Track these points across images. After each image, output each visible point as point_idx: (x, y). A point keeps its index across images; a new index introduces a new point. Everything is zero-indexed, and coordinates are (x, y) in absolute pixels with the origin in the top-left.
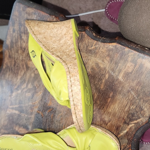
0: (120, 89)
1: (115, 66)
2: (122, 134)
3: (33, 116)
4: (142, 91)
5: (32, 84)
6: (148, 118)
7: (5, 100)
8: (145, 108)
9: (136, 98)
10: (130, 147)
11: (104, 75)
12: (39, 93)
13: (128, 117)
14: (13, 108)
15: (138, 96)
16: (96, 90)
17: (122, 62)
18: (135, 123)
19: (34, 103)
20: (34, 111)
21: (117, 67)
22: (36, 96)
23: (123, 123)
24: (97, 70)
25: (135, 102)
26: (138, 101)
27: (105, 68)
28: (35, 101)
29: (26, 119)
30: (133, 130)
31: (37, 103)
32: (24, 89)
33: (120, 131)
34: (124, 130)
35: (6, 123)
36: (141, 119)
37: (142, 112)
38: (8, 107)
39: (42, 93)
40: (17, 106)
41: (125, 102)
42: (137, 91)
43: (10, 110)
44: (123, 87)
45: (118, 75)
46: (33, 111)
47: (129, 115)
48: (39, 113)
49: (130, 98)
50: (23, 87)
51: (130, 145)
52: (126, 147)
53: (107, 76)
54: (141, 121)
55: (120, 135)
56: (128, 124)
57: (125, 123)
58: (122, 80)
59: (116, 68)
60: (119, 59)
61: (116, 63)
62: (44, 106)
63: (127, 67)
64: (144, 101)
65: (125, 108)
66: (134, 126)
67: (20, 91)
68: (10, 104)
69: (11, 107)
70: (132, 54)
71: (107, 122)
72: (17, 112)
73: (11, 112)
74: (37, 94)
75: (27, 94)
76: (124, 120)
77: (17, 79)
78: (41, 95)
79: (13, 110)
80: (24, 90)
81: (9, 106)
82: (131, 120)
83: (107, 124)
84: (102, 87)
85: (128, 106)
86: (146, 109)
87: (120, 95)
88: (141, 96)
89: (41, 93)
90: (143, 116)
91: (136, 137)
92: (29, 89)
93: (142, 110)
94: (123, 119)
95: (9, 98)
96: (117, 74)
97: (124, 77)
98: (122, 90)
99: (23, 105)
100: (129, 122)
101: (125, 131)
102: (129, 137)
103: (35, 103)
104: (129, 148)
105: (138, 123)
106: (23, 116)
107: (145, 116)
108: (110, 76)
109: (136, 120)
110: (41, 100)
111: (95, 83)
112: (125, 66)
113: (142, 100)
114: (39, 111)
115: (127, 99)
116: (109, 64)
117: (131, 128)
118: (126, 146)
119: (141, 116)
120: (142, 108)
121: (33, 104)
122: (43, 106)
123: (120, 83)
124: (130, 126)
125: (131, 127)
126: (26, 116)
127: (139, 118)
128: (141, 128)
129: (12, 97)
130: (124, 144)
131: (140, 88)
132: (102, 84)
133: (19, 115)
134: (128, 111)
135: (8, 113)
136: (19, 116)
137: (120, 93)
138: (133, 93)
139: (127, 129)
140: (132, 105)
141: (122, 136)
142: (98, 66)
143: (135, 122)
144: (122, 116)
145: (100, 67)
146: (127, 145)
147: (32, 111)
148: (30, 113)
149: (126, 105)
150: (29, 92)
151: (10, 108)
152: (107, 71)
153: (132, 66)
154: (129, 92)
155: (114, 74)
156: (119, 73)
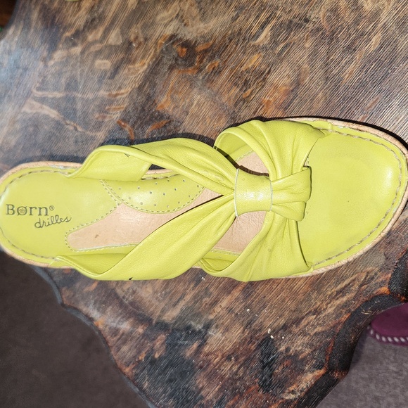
3: (100, 135)
5: (123, 33)
7: (26, 69)
10: (388, 281)
11: (366, 36)
12: (137, 65)
14: (43, 100)
16: (326, 83)
19: (114, 92)
20: (106, 120)
22: (126, 71)
27: (376, 14)
28: (120, 88)
29: (76, 142)
31: (123, 94)
32: (93, 43)
35: (13, 141)
38: (29, 95)
39: (146, 67)
40: (58, 95)
43: (34, 103)
46: (104, 117)
48: (121, 128)
50: (90, 37)
51: (390, 275)
52: (372, 278)
53: (376, 40)
62: (143, 110)
67: (77, 50)
68: (38, 85)
69: (40, 94)
72: (53, 114)
73: (35, 111)
74: (131, 66)
75: (98, 62)
77: (79, 8)
78: (141, 71)
79: (44, 106)
80: (93, 49)
81: (35, 91)
89: (145, 64)
92: (111, 46)
95: (41, 65)
99: (79, 95)
103: (117, 95)
104: (382, 282)
106: (71, 128)
108: (387, 41)
110: (140, 88)
111: (328, 58)
114: (124, 120)
117: (406, 221)
118: (376, 274)
121: (110, 95)
122: (140, 108)
126: (80, 129)
129: (51, 63)
130: (369, 269)
132: (352, 66)
133: (58, 123)
135: (25, 113)
136: (58, 125)
145: (359, 8)
146: (379, 274)
147: (100, 119)
148: (93, 123)
150: (108, 57)
151: (35, 99)
152: (380, 25)
155: (401, 39)
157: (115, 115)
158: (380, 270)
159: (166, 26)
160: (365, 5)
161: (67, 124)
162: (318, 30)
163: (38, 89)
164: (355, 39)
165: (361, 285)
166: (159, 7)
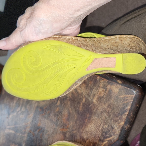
0: (95, 111)
1: (90, 92)
3: (26, 135)
4: (112, 112)
5: (25, 108)
6: (118, 136)
7: (4, 121)
8: (116, 127)
9: (108, 118)
11: (81, 99)
12: (30, 115)
13: (102, 135)
14: (9, 129)
15: (109, 116)
16: (76, 112)
17: (95, 88)
18: (108, 141)
19: (27, 123)
21: (92, 92)
22: (28, 117)
24: (76, 95)
25: (107, 122)
26: (109, 121)
27: (82, 93)
28: (28, 122)
29: (20, 138)
32: (18, 111)
35: (4, 141)
36: (113, 136)
37: (113, 130)
39: (33, 115)
40: (13, 126)
41: (99, 122)
42: (108, 112)
44: (97, 109)
45: (93, 99)
46: (26, 130)
48: (30, 132)
49: (103, 118)
50: (18, 110)
53: (84, 100)
54: (113, 138)
56: (103, 141)
57: (100, 140)
58: (96, 103)
60: (92, 85)
61: (91, 89)
64: (114, 120)
65: (99, 127)
66: (108, 143)
67: (15, 114)
70: (103, 81)
71: (85, 140)
72: (13, 132)
73: (8, 132)
75: (21, 116)
76: (99, 138)
77: (13, 103)
82: (105, 138)
83: (85, 142)
84: (80, 110)
86: (116, 128)
88: (112, 117)
92: (23, 111)
93: (113, 128)
94: (98, 136)
95: (7, 119)
96: (92, 98)
97: (97, 100)
99: (18, 126)
100: (103, 139)
105: (110, 140)
106: (18, 135)
107: (115, 134)
108: (87, 100)
109: (109, 137)
110: (32, 121)
112: (98, 91)
113: (112, 120)
114: (31, 130)
115: (101, 119)
116: (85, 90)
117: (105, 145)
119: (113, 134)
120: (113, 127)
122: (34, 126)
123: (94, 105)
124: (105, 143)
126: (20, 135)
127: (111, 136)
128: (113, 144)
129: (9, 118)
131: (110, 110)
132: (81, 107)
135: (6, 133)
136: (15, 135)
137: (95, 114)
138: (105, 114)
140: (105, 124)
142: (77, 91)
143: (108, 139)
144: (98, 134)
145: (78, 92)
148: (23, 132)
149: (101, 125)
150: (23, 114)
151: (7, 128)
152: (84, 96)
153: (103, 91)
154: (102, 113)
155: (89, 98)
156: (94, 97)
157: (28, 129)
159: (35, 104)
162: (70, 99)
163: (8, 126)
164: (79, 100)
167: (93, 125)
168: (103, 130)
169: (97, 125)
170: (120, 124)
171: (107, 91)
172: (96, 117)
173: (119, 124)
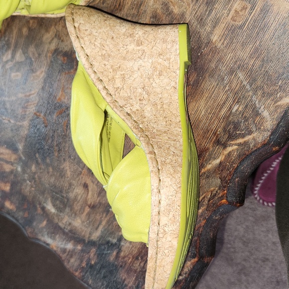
0: (213, 65)
1: (206, 10)
2: (209, 167)
3: (26, 123)
4: (263, 69)
5: (24, 53)
6: (269, 133)
8: (266, 111)
9: (248, 87)
10: (225, 195)
12: (38, 73)
13: (225, 130)
15: (252, 81)
18: (239, 145)
19: (28, 94)
20: (27, 113)
21: (210, 12)
22: (32, 78)
23: (214, 142)
25: (243, 97)
26: (251, 93)
27: (183, 15)
28: (31, 90)
29: (12, 130)
30: (234, 160)
31: (33, 94)
32: (7, 62)
33: (206, 160)
34: (215, 159)
36: (255, 135)
37: (258, 119)
39: (43, 74)
41: (222, 97)
42: (251, 70)
44: (219, 60)
45: (211, 33)
46: (25, 111)
47: (227, 125)
48: (38, 117)
49: (234, 86)
50: (4, 59)
51: (226, 192)
52: (215, 195)
54: (254, 139)
55: (206, 169)
56: (225, 146)
57: (218, 142)
58: (219, 45)
59: (209, 15)
61: (209, 3)
62: (48, 103)
63: (232, 12)
64: (264, 93)
65: (221, 109)
66: (237, 150)
74: (34, 74)
75: (13, 74)
76: (217, 137)
78: (42, 76)
80: (8, 66)
82: (232, 137)
85: (228, 105)
86: (266, 114)
87: (212, 80)
88: (259, 83)
89: (43, 71)
90: (260, 128)
91: (238, 175)
92: (18, 63)
93: (257, 114)
94: (215, 134)
96: (208, 29)
97: (224, 36)
98: (216, 67)
99: (7, 99)
100: (227, 141)
101: (218, 161)
102: (224, 174)
103: (30, 95)
104: (222, 196)
105: (246, 143)
106: (7, 122)
107: (262, 127)
109: (243, 136)
110: (43, 88)
112: (230, 10)
113: (260, 93)
114: (38, 112)
115: (227, 88)
116: (191, 5)
117: (229, 154)
118: (217, 192)
119: (254, 129)
120: (257, 111)
121: (26, 96)
122: (46, 102)
123: (215, 51)
124: (229, 149)
125: (230, 152)
126: (12, 121)
127: (250, 133)
128: (251, 154)
130: (212, 189)
131: (258, 63)
134: (226, 117)
137: (212, 75)
138: (241, 75)
139: (220, 157)
140: (238, 102)
141: (209, 171)
142: (168, 9)
143: (241, 141)
144: (214, 127)
145: (171, 13)
146: (218, 191)
147: (23, 113)
148: (20, 117)
149: (224, 103)
150: (18, 70)
153: (244, 8)
154: (232, 72)
155: (202, 31)
156: (214, 27)
157: (32, 109)
158: (219, 189)
159: (50, 43)
160: (174, 11)
161: (4, 119)
165: (209, 201)
166: (43, 31)
167: (202, 103)
168: (229, 116)
169: (216, 104)
170: (279, 103)
171: (258, 8)
172: (215, 84)
173: (275, 102)
